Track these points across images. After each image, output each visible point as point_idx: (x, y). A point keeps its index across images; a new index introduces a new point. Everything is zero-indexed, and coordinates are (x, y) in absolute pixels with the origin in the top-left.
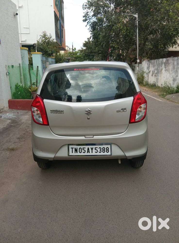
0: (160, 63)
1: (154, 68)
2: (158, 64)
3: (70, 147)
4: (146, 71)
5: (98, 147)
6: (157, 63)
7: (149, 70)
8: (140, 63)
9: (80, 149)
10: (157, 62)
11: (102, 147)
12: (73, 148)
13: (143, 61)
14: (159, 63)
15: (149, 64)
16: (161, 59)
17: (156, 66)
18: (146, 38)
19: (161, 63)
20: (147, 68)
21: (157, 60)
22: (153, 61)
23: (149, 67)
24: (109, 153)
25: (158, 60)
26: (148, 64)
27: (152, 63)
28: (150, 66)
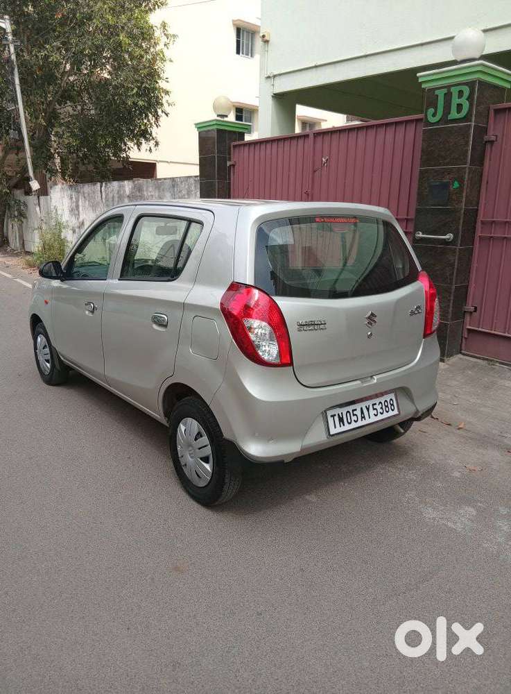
0: (113, 197)
1: (94, 210)
2: (107, 200)
3: (329, 413)
4: (67, 221)
5: (377, 401)
6: (104, 196)
7: (81, 220)
8: (44, 191)
9: (348, 414)
10: (104, 194)
11: (382, 400)
12: (335, 415)
13: (51, 187)
14: (111, 195)
15: (74, 199)
16: (115, 184)
17: (101, 205)
18: (51, 110)
19: (116, 196)
20: (72, 210)
21: (101, 187)
22: (87, 188)
23: (77, 207)
24: (396, 412)
25: (104, 184)
26: (71, 198)
27: (86, 195)
28: (80, 203)
